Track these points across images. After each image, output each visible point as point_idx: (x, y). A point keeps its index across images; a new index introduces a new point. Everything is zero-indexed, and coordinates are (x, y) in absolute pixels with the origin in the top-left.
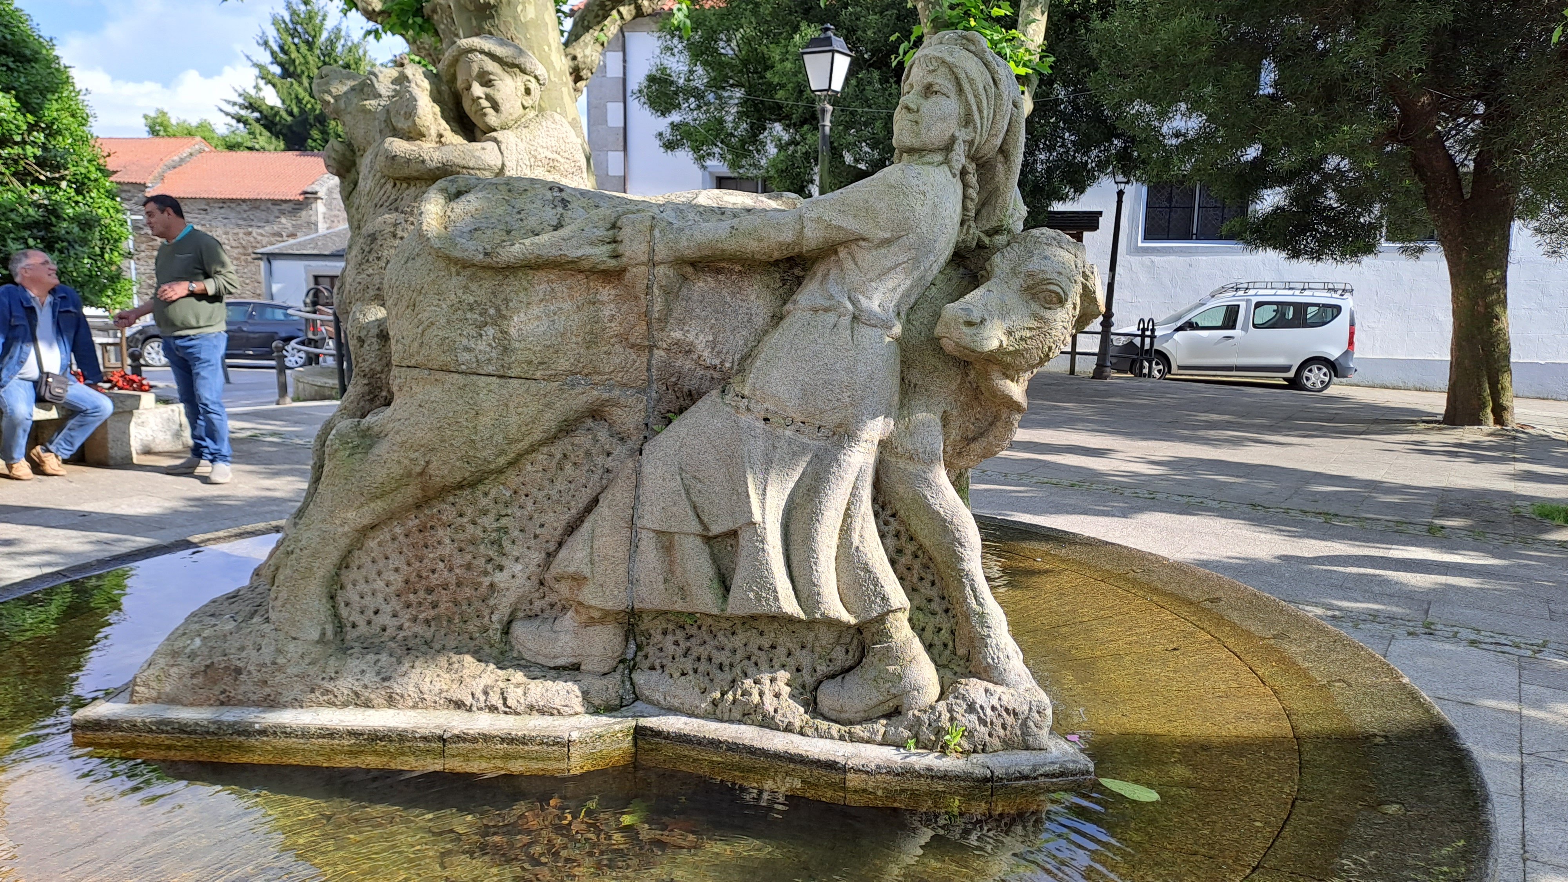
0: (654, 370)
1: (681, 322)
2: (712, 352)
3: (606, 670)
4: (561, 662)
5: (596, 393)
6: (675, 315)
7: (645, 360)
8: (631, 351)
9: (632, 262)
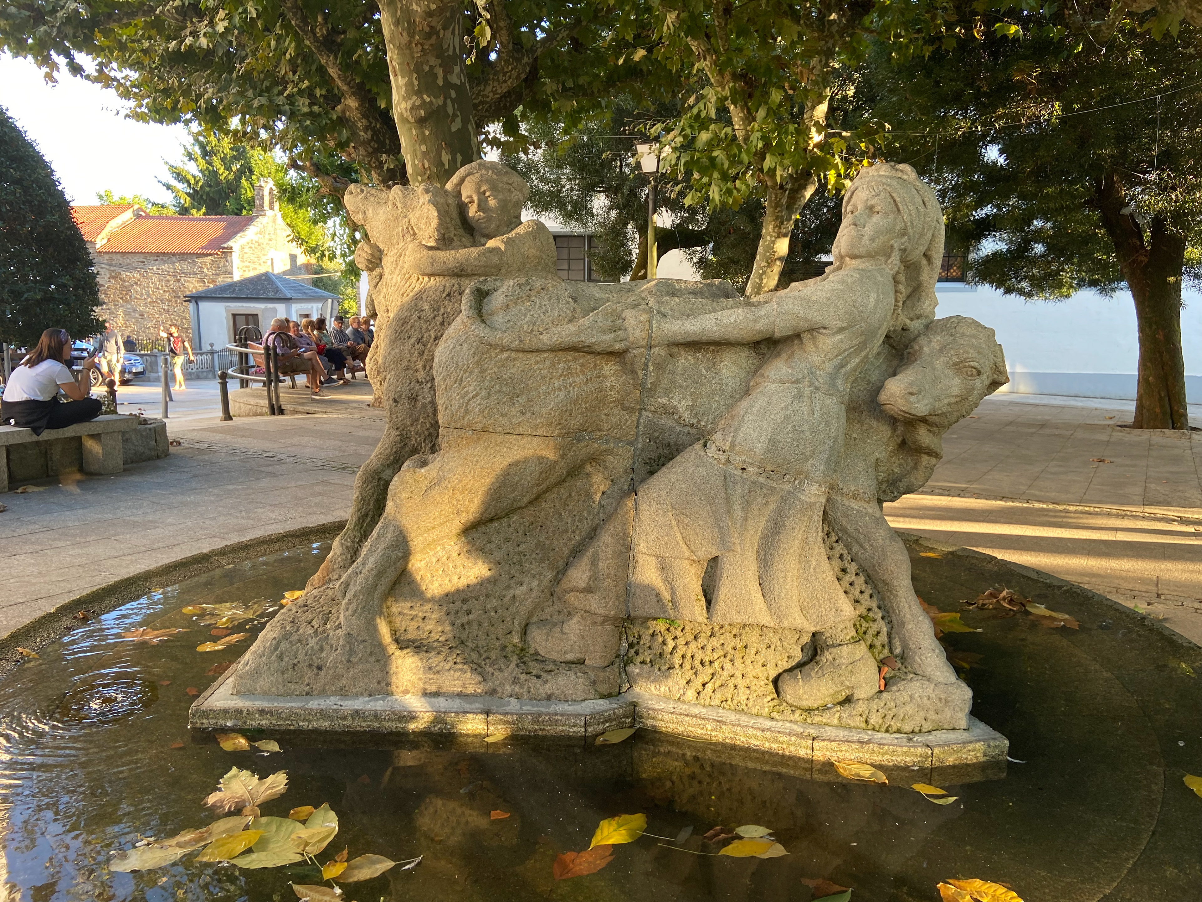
0: (641, 428)
1: (667, 392)
2: (690, 414)
3: (606, 664)
4: (570, 657)
5: (596, 446)
6: (663, 385)
7: (635, 419)
8: (625, 412)
9: (634, 346)
